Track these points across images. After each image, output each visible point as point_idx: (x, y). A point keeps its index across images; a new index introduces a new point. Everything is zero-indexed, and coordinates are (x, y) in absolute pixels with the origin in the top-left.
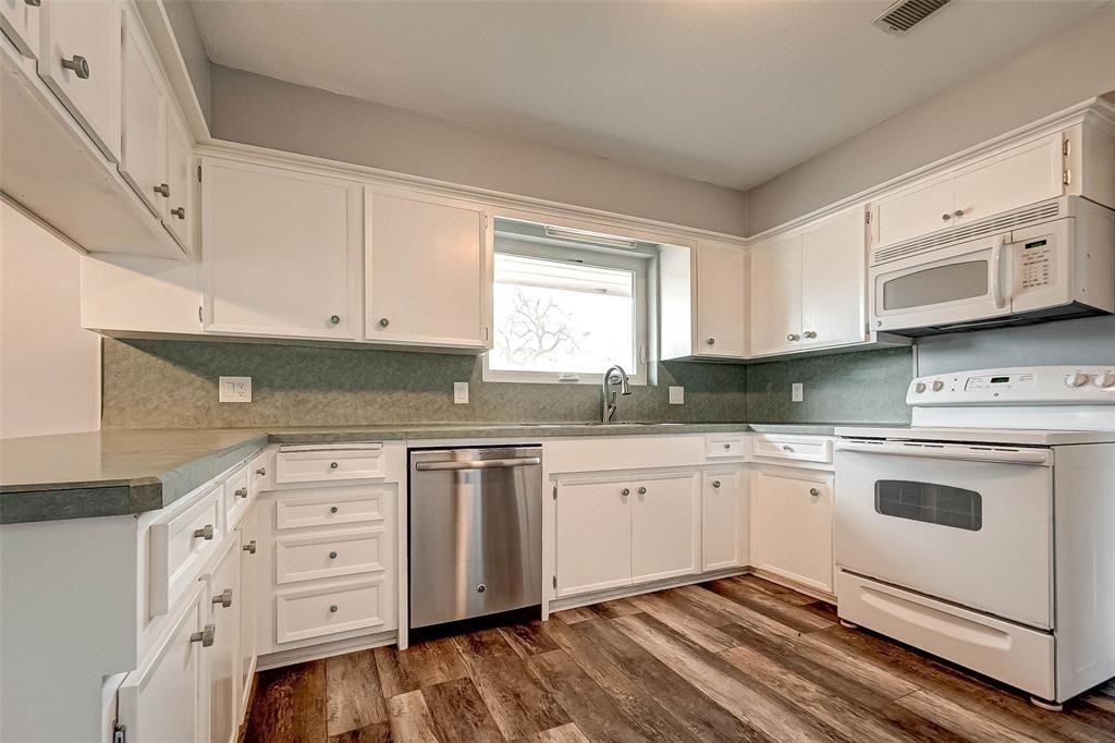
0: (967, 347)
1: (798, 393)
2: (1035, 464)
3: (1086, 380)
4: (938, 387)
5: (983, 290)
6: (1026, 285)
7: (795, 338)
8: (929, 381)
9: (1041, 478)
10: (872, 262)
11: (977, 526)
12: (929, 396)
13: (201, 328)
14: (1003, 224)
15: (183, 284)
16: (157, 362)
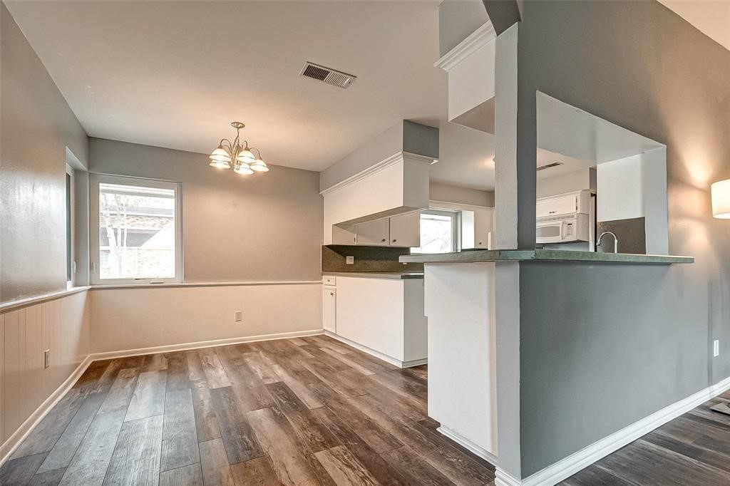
5: (558, 235)
13: (355, 244)
14: (563, 218)
15: (351, 232)
16: (333, 252)
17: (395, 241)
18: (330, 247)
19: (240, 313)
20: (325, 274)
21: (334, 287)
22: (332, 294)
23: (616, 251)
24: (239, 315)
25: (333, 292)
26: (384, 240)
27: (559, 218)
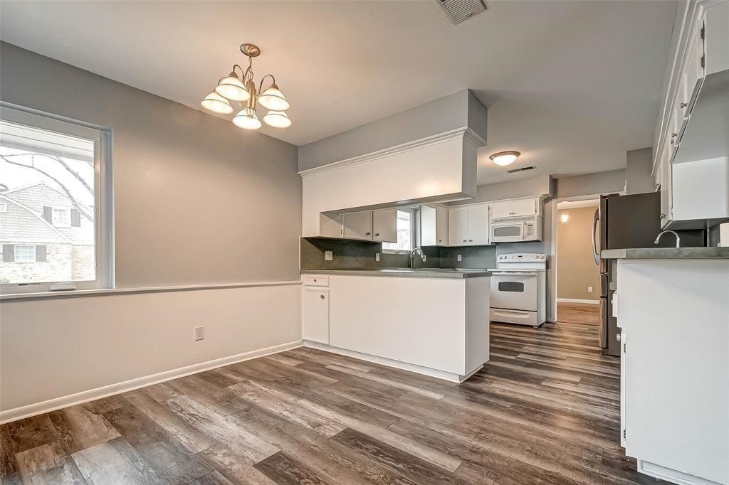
0: (510, 247)
1: (460, 258)
2: (534, 276)
3: (538, 257)
4: (506, 258)
5: (519, 235)
6: (529, 234)
7: (465, 241)
8: (503, 256)
9: (535, 278)
10: (491, 222)
11: (523, 291)
12: (503, 260)
13: (342, 236)
14: (524, 219)
15: (338, 222)
16: (312, 246)
17: (378, 235)
18: (308, 239)
19: (202, 329)
20: (303, 273)
21: (328, 289)
22: (323, 297)
23: (678, 246)
24: (200, 331)
25: (326, 295)
26: (369, 234)
27: (519, 219)
